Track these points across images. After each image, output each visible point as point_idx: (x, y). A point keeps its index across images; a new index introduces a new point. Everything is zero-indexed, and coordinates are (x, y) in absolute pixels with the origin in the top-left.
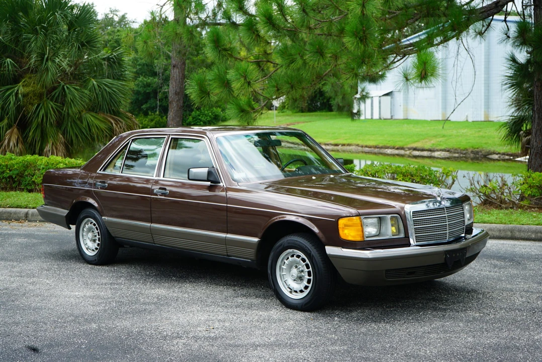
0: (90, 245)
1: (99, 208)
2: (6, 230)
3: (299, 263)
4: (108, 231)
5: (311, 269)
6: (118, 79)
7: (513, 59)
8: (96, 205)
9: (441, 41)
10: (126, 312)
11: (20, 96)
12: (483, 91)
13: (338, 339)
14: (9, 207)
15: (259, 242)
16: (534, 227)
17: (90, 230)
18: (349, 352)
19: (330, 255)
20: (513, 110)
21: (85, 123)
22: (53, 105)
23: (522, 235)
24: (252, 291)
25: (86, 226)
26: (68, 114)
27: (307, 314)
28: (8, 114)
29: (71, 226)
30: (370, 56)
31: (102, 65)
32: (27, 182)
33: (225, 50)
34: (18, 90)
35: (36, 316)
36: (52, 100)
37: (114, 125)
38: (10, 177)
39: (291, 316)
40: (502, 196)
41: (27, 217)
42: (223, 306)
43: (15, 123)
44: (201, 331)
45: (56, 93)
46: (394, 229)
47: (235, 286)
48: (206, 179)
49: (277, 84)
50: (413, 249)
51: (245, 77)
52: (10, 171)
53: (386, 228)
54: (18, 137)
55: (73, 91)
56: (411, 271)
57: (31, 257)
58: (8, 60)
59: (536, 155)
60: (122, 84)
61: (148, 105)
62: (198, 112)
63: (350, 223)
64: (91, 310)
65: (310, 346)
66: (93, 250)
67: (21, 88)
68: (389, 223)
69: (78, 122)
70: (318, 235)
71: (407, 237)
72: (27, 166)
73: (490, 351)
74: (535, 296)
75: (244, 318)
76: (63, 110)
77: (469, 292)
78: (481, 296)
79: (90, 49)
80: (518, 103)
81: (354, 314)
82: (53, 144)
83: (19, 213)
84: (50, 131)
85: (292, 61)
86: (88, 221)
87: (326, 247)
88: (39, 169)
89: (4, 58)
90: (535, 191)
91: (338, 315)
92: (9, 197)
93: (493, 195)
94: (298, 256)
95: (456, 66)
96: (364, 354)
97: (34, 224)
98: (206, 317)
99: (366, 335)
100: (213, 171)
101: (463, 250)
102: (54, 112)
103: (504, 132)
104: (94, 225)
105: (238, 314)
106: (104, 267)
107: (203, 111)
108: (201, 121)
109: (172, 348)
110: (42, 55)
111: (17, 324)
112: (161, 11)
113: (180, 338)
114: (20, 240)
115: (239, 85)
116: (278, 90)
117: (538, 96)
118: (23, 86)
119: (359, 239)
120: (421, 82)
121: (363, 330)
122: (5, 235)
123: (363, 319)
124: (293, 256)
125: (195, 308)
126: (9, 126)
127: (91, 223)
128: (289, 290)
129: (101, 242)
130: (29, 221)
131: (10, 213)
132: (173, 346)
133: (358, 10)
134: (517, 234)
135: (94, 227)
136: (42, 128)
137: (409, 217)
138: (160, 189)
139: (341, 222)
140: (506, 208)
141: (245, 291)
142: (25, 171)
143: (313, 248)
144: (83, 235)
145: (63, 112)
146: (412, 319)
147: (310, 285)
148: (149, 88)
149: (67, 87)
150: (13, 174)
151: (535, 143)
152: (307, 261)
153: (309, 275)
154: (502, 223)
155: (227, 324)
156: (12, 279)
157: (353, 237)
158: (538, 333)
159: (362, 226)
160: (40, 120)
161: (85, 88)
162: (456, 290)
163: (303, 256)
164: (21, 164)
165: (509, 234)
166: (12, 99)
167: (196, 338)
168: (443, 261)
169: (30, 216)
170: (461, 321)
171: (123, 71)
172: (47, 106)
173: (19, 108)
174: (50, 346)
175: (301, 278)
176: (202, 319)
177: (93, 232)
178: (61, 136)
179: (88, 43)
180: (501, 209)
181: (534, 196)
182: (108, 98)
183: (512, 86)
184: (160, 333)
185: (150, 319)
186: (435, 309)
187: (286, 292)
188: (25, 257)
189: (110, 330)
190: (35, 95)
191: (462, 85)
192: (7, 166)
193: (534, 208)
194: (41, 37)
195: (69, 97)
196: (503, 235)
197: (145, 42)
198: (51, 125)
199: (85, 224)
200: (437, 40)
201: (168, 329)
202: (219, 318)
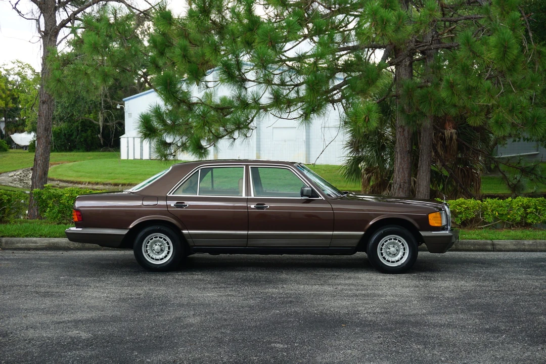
59: (399, 189)
100: (313, 189)
117: (400, 140)
129: (174, 252)
138: (257, 204)
151: (398, 179)
199: (149, 239)
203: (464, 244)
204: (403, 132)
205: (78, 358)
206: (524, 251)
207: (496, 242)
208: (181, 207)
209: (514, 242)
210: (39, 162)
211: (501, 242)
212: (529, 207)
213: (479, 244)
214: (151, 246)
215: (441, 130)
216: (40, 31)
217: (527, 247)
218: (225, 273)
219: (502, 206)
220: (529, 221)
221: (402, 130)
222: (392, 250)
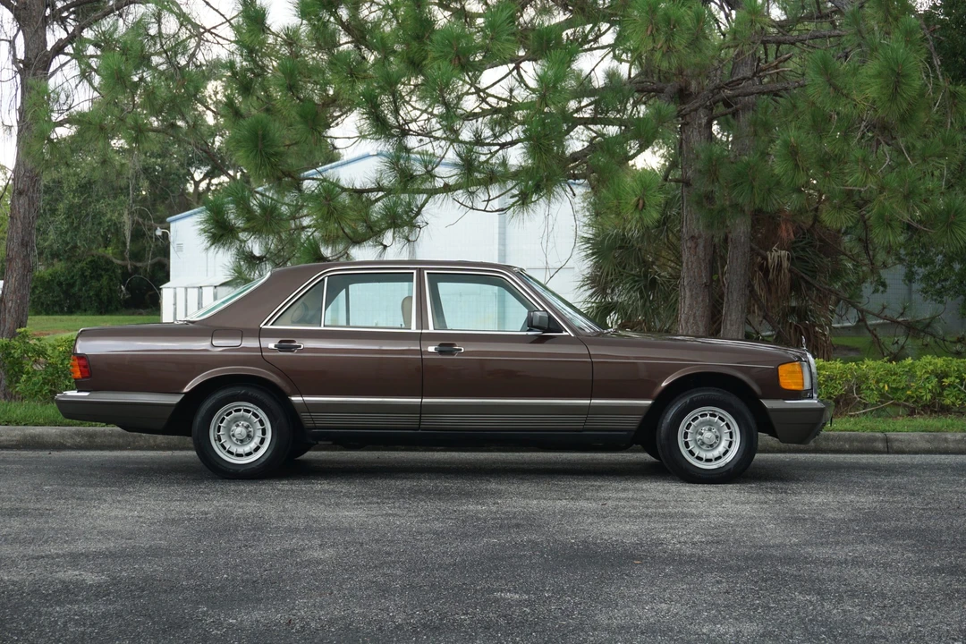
1: (281, 384)
4: (298, 419)
51: (330, 205)
86: (233, 408)
100: (551, 316)
116: (370, 227)
117: (690, 263)
203: (832, 440)
204: (695, 248)
205: (76, 617)
206: (946, 452)
207: (892, 435)
208: (289, 349)
209: (927, 435)
210: (10, 304)
211: (901, 436)
212: (947, 376)
213: (861, 440)
214: (228, 429)
215: (761, 251)
216: (15, 61)
217: (951, 446)
218: (377, 482)
219: (895, 374)
220: (948, 402)
221: (694, 245)
222: (708, 435)
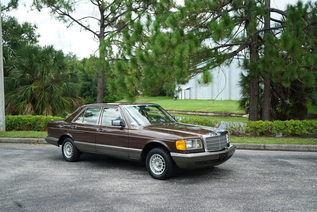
0: (68, 153)
1: (72, 138)
2: (29, 147)
3: (159, 160)
4: (76, 147)
5: (164, 162)
6: (75, 83)
7: (242, 75)
8: (71, 136)
9: (213, 67)
10: (86, 182)
11: (33, 90)
12: (228, 87)
13: (177, 191)
14: (30, 138)
15: (142, 151)
16: (253, 144)
17: (68, 147)
18: (182, 196)
19: (172, 156)
20: (242, 95)
21: (61, 101)
22: (47, 94)
23: (248, 147)
24: (138, 172)
25: (67, 145)
26: (54, 97)
27: (163, 181)
28: (27, 97)
29: (60, 145)
30: (184, 73)
31: (68, 76)
32: (37, 127)
33: (123, 71)
34: (32, 87)
35: (48, 184)
36: (47, 92)
37: (74, 102)
38: (30, 125)
39: (156, 182)
40: (239, 131)
41: (38, 142)
42: (127, 178)
43: (30, 101)
44: (120, 189)
45: (48, 89)
46: (198, 145)
47: (131, 170)
48: (119, 125)
49: (145, 85)
50: (206, 153)
51: (132, 82)
52: (30, 122)
53: (195, 145)
54: (32, 108)
55: (56, 88)
56: (206, 162)
57: (42, 159)
58: (28, 74)
59: (252, 114)
60: (77, 85)
61: (86, 94)
62: (107, 97)
63: (181, 143)
64: (71, 181)
65: (165, 194)
66: (70, 156)
67: (33, 86)
68: (197, 142)
69: (58, 101)
70: (167, 148)
71: (204, 148)
72: (37, 120)
73: (239, 195)
74: (255, 172)
75: (136, 183)
76: (51, 96)
77: (228, 171)
78: (234, 173)
79: (64, 70)
80: (244, 93)
81: (182, 181)
82: (47, 110)
83: (35, 140)
84: (46, 104)
85: (152, 76)
86: (68, 143)
87: (171, 153)
88: (43, 121)
89: (26, 74)
90: (252, 129)
91: (176, 181)
92: (29, 133)
93: (235, 131)
94: (159, 157)
95: (218, 78)
96: (188, 197)
97: (41, 145)
98: (120, 183)
99: (188, 189)
100: (122, 122)
101: (226, 153)
102: (48, 96)
103: (238, 105)
104: (70, 145)
105: (134, 181)
106: (74, 163)
107: (109, 96)
108: (109, 100)
109: (108, 196)
110: (43, 73)
111: (40, 187)
112: (94, 54)
113: (111, 192)
114: (36, 152)
115: (129, 85)
116: (146, 87)
118: (34, 85)
119: (184, 149)
120: (205, 84)
121: (187, 187)
122: (29, 150)
123: (186, 183)
124: (156, 157)
125: (115, 179)
126: (28, 103)
127: (69, 144)
128: (155, 171)
129: (73, 152)
130: (39, 144)
131: (30, 140)
132: (108, 195)
133: (179, 54)
134: (246, 147)
135: (70, 146)
136: (42, 103)
137: (204, 140)
138: (99, 129)
139: (177, 142)
140: (241, 136)
141: (136, 172)
142: (36, 122)
143: (165, 153)
144: (65, 149)
145: (51, 97)
146: (207, 182)
147: (164, 169)
148: (86, 86)
149: (53, 86)
150: (31, 123)
151: (251, 109)
152: (163, 159)
153: (164, 164)
154: (240, 143)
155: (130, 186)
156: (35, 168)
157: (182, 148)
158: (258, 187)
159: (185, 144)
160: (41, 100)
161: (61, 86)
162: (223, 170)
163: (161, 157)
164: (34, 119)
165: (243, 147)
166: (29, 91)
167: (117, 192)
168: (218, 158)
169: (39, 141)
170: (227, 183)
171: (77, 79)
172: (45, 94)
173: (32, 95)
174: (55, 196)
175: (160, 166)
176: (119, 184)
177: (70, 148)
178: (50, 107)
179: (62, 67)
180: (239, 137)
181: (252, 131)
182: (71, 91)
183: (241, 85)
184: (102, 190)
185: (97, 184)
186: (215, 178)
187: (154, 172)
188: (39, 159)
189: (80, 189)
190: (39, 90)
191: (221, 85)
192: (28, 120)
193: (253, 136)
194: (42, 65)
195: (54, 90)
196: (240, 147)
197: (88, 67)
198: (46, 102)
199: (66, 144)
200: (211, 67)
201: (105, 189)
202: (126, 183)
207: (266, 145)
209: (276, 145)
211: (269, 145)
